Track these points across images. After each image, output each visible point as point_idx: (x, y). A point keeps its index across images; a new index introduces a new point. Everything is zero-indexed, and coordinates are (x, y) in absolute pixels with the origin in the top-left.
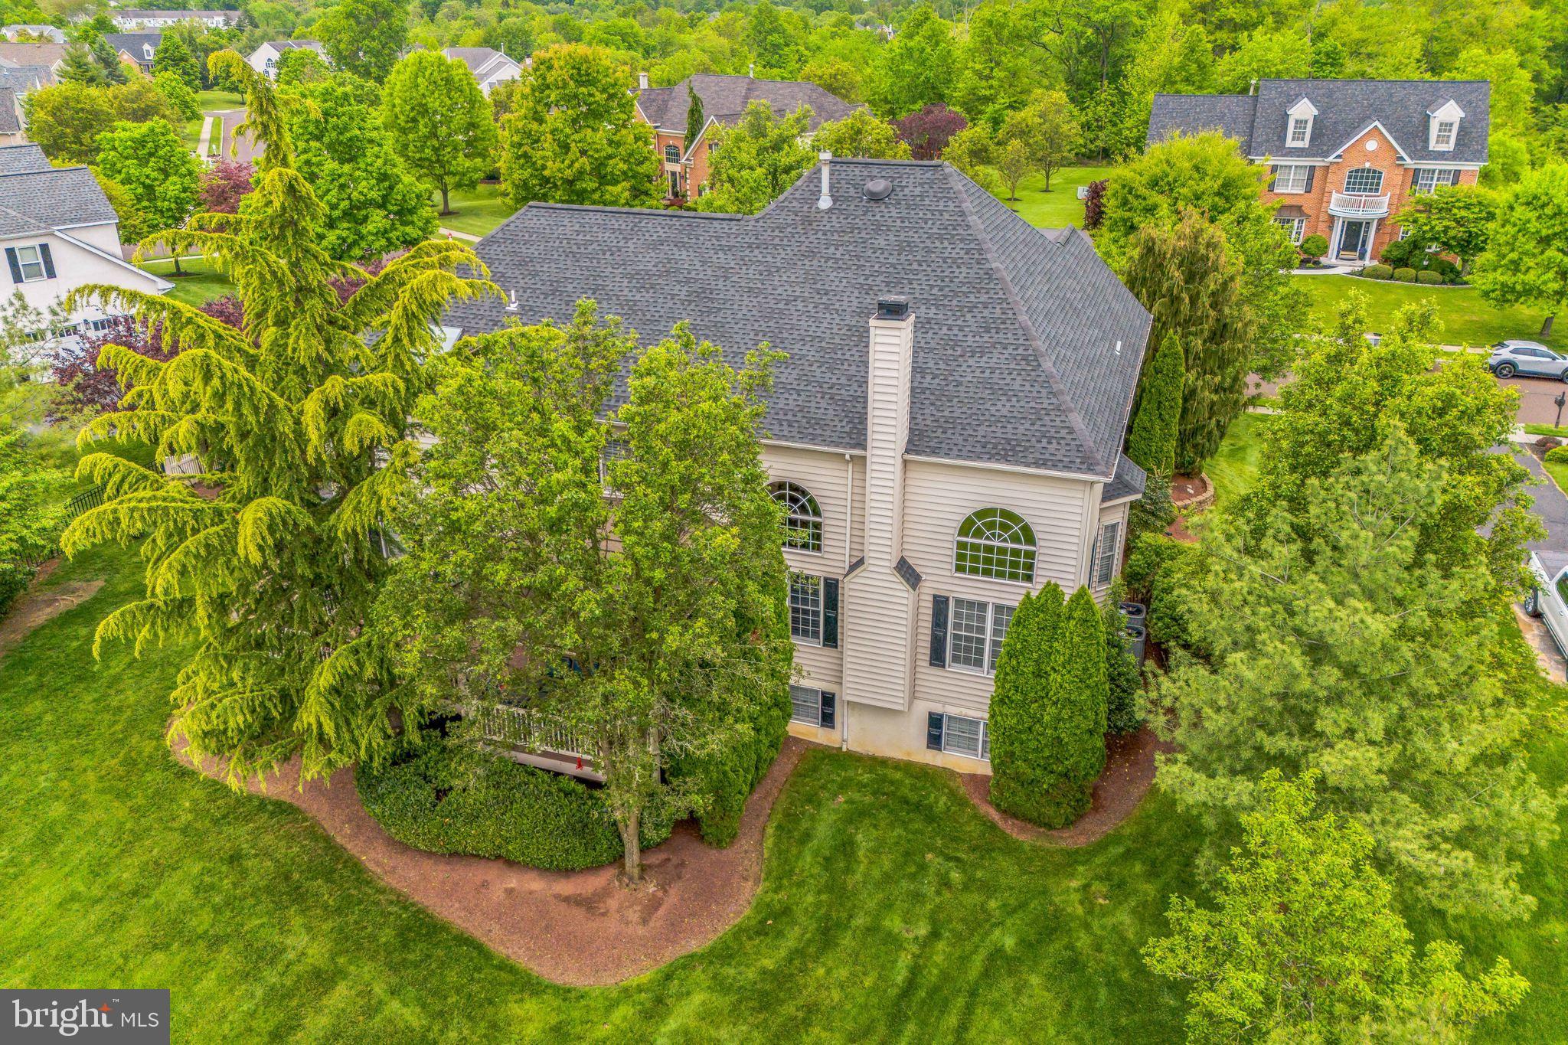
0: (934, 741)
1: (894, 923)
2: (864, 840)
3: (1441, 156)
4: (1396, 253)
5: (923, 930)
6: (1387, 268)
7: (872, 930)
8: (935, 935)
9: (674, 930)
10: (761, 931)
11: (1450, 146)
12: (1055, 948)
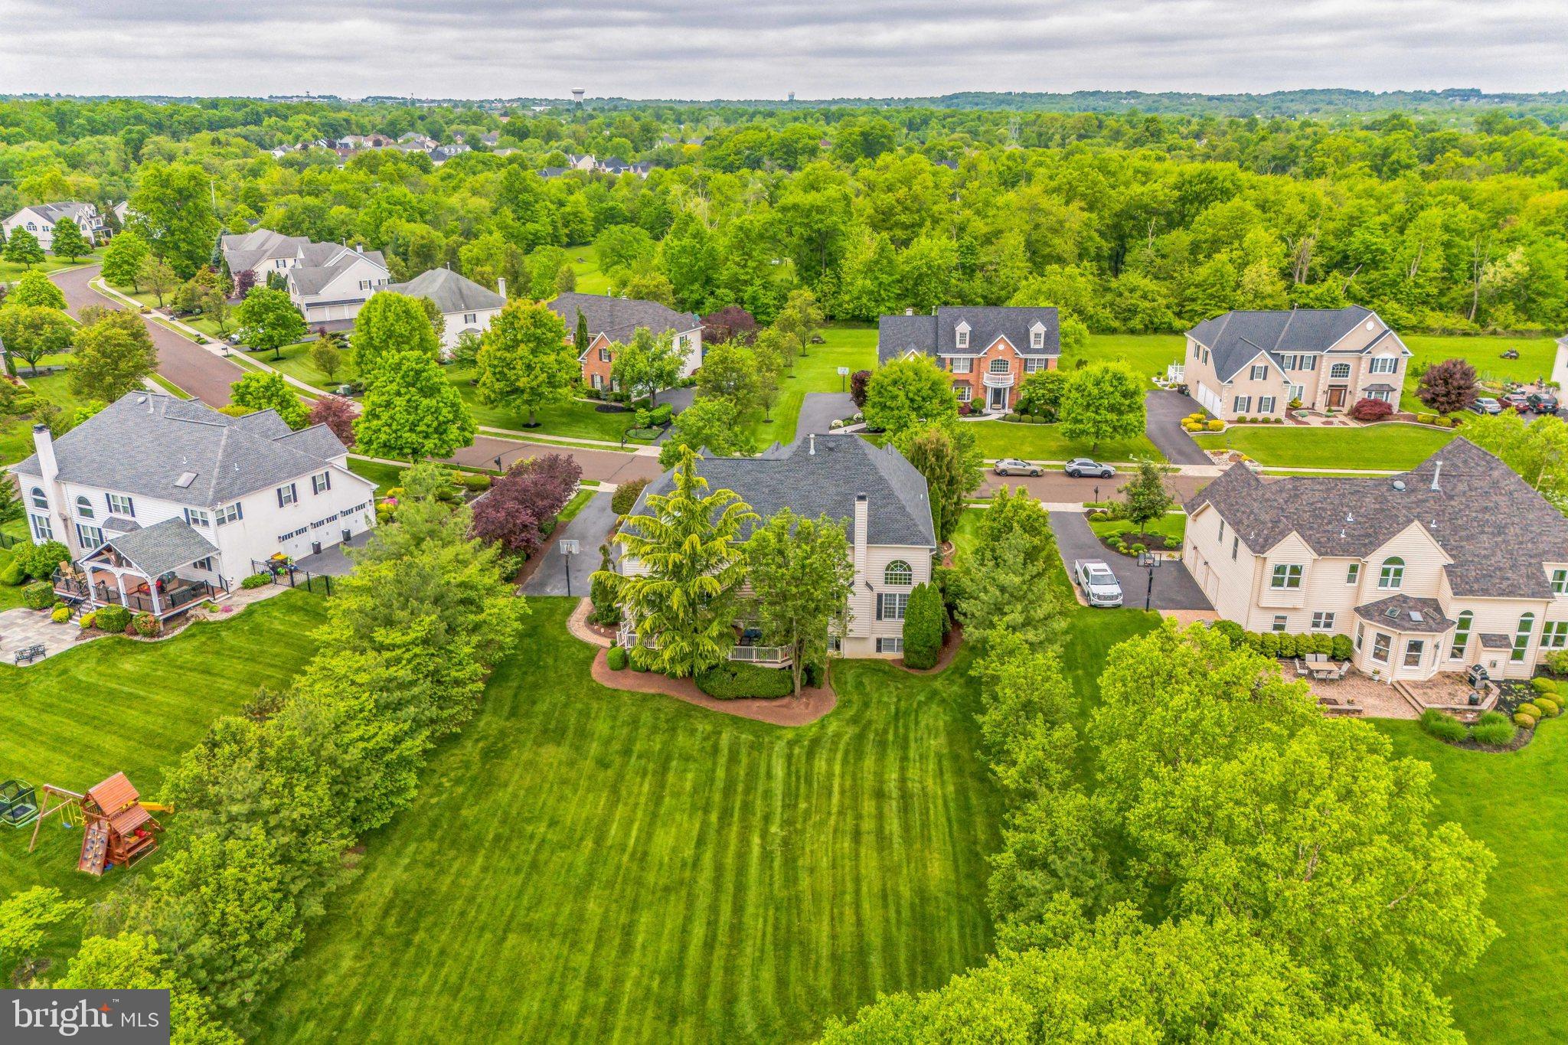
0: (879, 649)
1: (885, 699)
2: (866, 681)
3: (1037, 351)
4: (1021, 407)
5: (895, 700)
6: (1017, 415)
7: (879, 702)
8: (899, 700)
9: (817, 710)
10: (844, 706)
11: (1041, 346)
12: (938, 698)
